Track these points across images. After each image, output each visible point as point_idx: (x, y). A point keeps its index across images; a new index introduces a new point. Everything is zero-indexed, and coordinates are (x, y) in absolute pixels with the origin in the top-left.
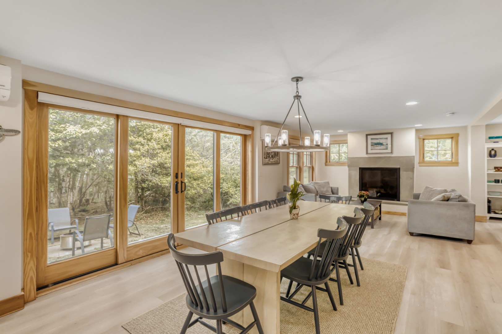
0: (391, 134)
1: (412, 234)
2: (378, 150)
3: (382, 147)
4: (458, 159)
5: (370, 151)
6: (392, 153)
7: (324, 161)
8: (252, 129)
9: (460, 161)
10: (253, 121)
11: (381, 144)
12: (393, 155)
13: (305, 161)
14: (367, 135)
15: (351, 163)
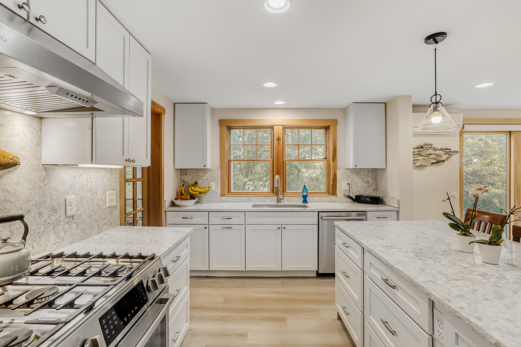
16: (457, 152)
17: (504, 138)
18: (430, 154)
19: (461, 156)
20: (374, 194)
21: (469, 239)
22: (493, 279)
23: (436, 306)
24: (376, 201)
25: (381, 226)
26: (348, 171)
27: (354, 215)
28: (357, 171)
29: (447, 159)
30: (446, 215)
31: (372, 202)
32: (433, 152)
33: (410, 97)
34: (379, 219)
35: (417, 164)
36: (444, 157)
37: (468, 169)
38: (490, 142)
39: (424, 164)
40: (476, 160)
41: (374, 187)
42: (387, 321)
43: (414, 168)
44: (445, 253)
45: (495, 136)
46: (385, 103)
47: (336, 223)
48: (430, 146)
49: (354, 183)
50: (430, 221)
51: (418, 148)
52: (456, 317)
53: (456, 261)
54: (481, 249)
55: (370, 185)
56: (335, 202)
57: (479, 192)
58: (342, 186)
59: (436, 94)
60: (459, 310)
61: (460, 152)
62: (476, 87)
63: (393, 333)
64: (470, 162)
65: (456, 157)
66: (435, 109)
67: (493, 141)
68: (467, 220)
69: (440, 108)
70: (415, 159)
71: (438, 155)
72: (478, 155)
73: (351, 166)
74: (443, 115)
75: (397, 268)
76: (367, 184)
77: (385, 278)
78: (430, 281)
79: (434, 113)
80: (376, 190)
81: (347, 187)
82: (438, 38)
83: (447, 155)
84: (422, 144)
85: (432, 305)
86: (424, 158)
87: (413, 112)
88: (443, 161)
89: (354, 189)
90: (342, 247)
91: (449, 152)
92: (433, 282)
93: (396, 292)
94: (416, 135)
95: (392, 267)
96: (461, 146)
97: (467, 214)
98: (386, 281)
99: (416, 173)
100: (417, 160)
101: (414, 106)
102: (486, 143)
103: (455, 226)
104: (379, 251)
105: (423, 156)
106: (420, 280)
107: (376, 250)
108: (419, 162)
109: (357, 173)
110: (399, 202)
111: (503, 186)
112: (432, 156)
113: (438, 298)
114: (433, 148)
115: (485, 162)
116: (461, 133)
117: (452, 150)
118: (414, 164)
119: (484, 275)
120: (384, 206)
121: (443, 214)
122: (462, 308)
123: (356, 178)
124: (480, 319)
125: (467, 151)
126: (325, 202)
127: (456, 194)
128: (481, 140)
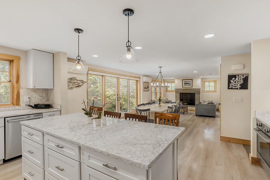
0: (192, 80)
1: (197, 116)
2: (187, 86)
3: (188, 85)
4: (216, 90)
5: (184, 86)
6: (192, 87)
7: (165, 90)
8: (140, 78)
9: (217, 90)
10: (140, 75)
11: (188, 84)
12: (192, 88)
13: (158, 90)
14: (183, 80)
15: (177, 91)
16: (86, 82)
17: (101, 77)
18: (75, 83)
19: (87, 84)
20: (47, 103)
21: (91, 118)
22: (99, 131)
23: (81, 148)
24: (48, 106)
25: (53, 119)
26: (29, 90)
27: (32, 117)
28: (35, 90)
29: (82, 85)
30: (83, 109)
31: (45, 107)
32: (76, 81)
33: (66, 53)
34: (50, 116)
35: (69, 87)
36: (81, 84)
37: (90, 90)
38: (97, 79)
39: (73, 87)
40: (92, 86)
41: (46, 99)
42: (58, 166)
43: (68, 89)
44: (83, 126)
45: (98, 77)
46: (53, 54)
47: (21, 122)
48: (75, 79)
49: (33, 97)
50: (76, 113)
51: (70, 79)
52: (89, 149)
53: (88, 128)
54: (95, 121)
55: (44, 98)
56: (18, 109)
57: (95, 99)
58: (24, 99)
59: (79, 56)
60: (90, 146)
61: (87, 82)
62: (93, 56)
63: (62, 170)
64: (90, 87)
65: (85, 84)
66: (78, 62)
67: (98, 78)
68: (90, 111)
69: (80, 62)
70: (69, 84)
71: (78, 83)
72: (93, 84)
73: (31, 87)
74: (81, 66)
75: (63, 138)
76: (42, 97)
77: (57, 145)
78: (79, 138)
79: (78, 64)
80: (48, 100)
81: (28, 100)
82: (80, 31)
83: (82, 83)
84: (71, 77)
85: (80, 148)
86: (72, 84)
87: (68, 61)
88: (81, 86)
89: (33, 101)
90: (28, 136)
91: (83, 82)
92: (80, 138)
93: (63, 149)
94: (69, 72)
95: (61, 138)
96: (87, 80)
97: (90, 108)
98: (58, 146)
99: (69, 91)
100: (70, 85)
101: (68, 58)
102: (95, 79)
103: (86, 114)
104: (53, 132)
105: (72, 83)
106: (75, 139)
107: (51, 132)
108: (70, 86)
109: (35, 91)
110: (61, 106)
111: (101, 96)
112: (76, 83)
113: (82, 144)
114: (76, 79)
115: (95, 86)
116: (87, 74)
117: (84, 81)
118: (68, 87)
119: (96, 130)
120: (52, 109)
121: (82, 109)
122: (91, 145)
123: (34, 94)
124: (96, 146)
125: (89, 82)
126: (9, 110)
127: (86, 100)
128: (94, 78)
